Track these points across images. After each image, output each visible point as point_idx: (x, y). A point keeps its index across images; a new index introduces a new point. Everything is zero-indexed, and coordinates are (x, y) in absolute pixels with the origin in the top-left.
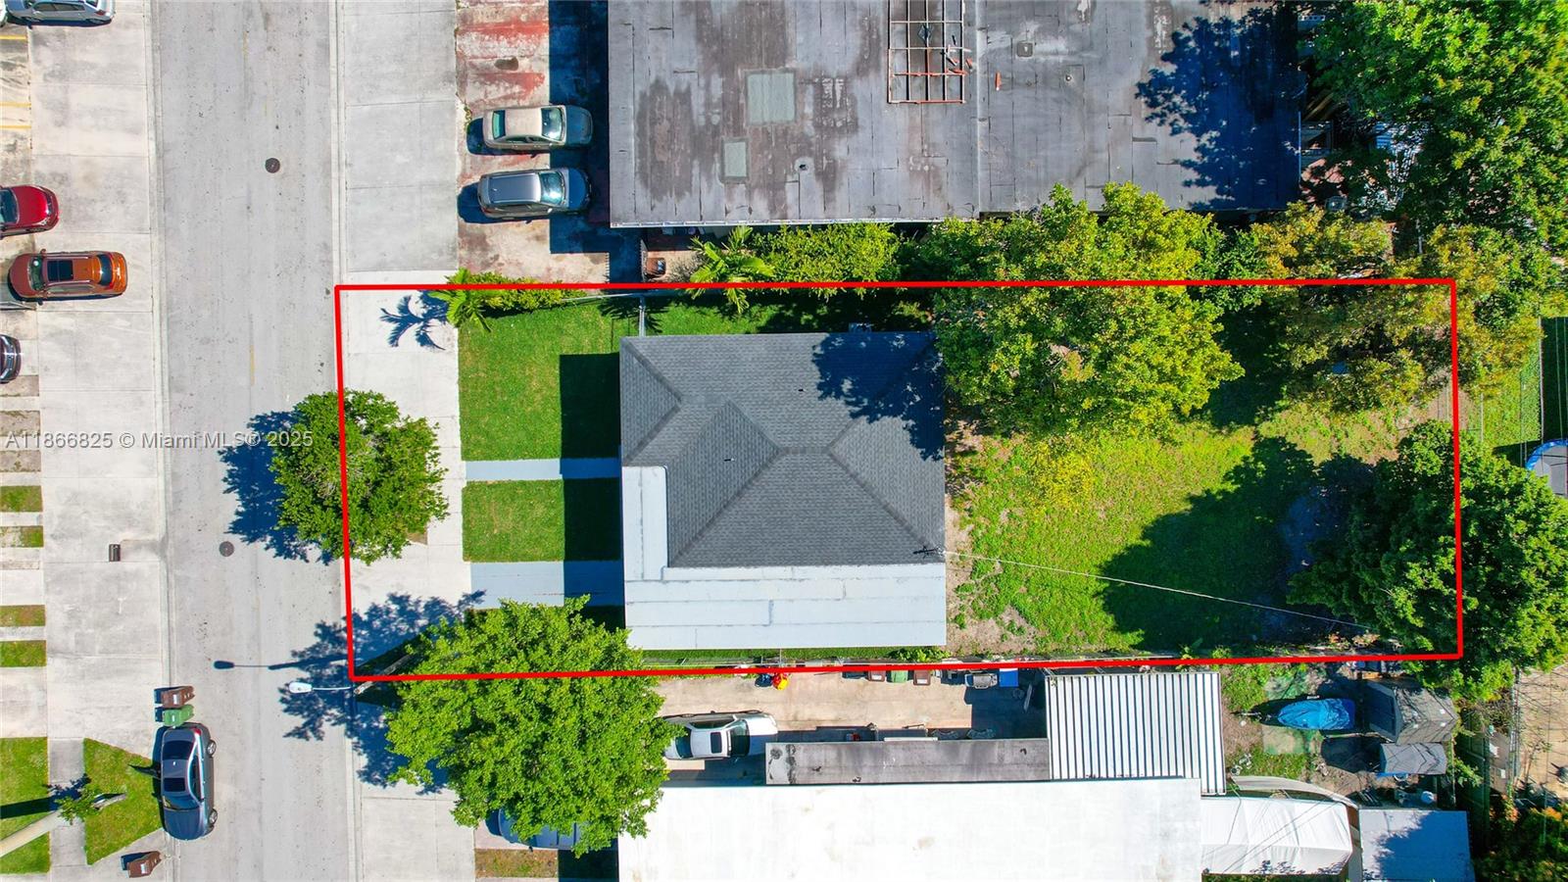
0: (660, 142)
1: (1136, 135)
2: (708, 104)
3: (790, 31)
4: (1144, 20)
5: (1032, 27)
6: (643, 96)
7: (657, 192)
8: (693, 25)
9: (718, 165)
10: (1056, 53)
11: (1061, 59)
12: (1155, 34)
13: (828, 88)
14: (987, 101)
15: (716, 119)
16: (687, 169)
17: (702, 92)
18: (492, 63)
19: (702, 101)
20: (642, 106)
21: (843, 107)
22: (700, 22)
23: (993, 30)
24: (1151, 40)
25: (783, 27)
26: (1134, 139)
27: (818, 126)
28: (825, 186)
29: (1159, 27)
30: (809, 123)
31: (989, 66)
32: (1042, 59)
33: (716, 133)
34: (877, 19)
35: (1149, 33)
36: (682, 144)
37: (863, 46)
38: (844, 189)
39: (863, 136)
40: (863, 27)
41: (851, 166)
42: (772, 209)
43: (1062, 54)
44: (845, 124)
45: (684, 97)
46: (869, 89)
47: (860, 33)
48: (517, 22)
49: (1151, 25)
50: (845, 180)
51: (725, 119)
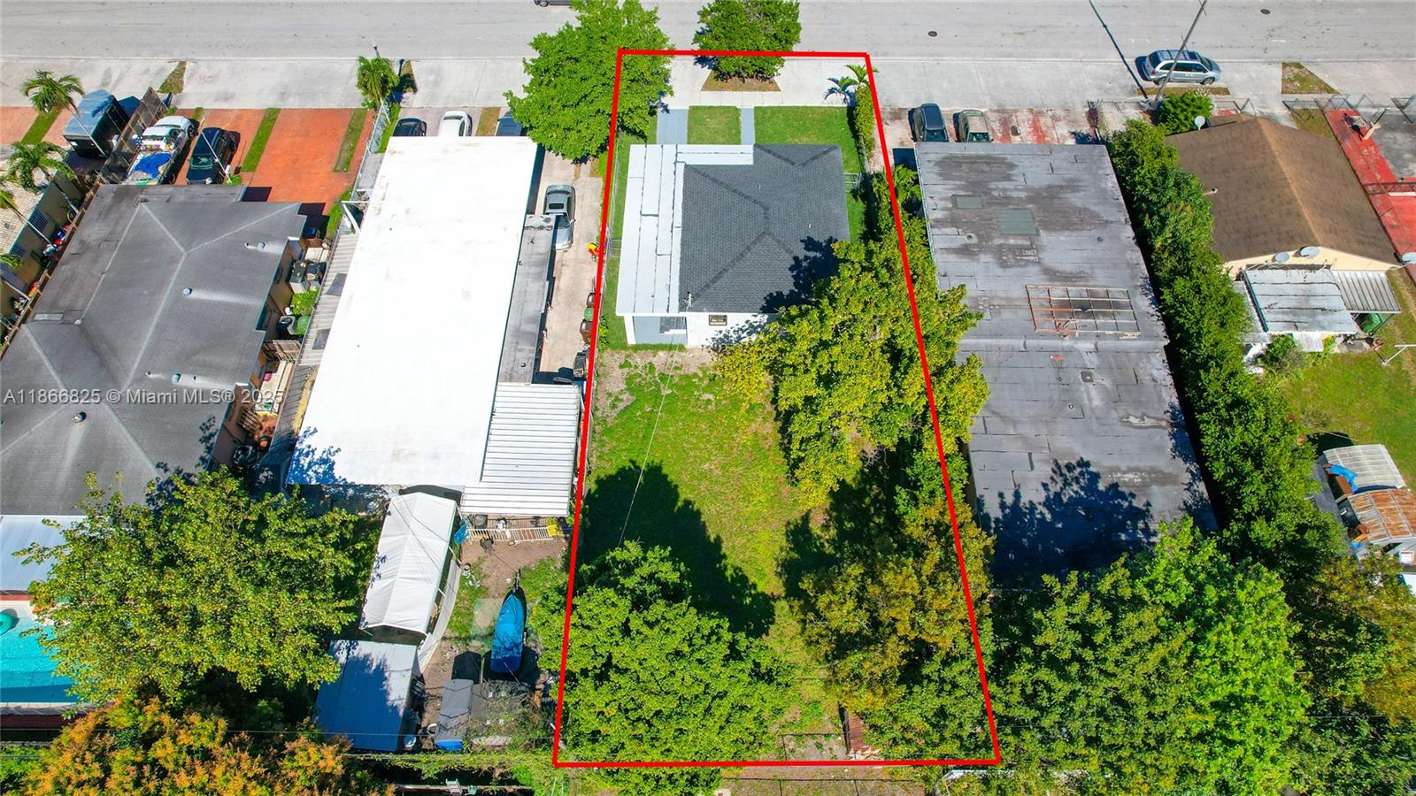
0: (974, 166)
1: (1034, 457)
2: (1005, 190)
3: (1067, 233)
4: (1134, 464)
5: (1107, 383)
6: (1005, 159)
7: (939, 163)
8: (1058, 184)
9: (963, 193)
10: (1090, 399)
11: (1086, 402)
12: (1124, 473)
13: (1030, 253)
14: (1041, 350)
15: (995, 193)
16: (960, 178)
17: (1013, 187)
18: (1015, 124)
19: (1007, 187)
20: (995, 158)
21: (1018, 261)
22: (1061, 187)
23: (1098, 356)
24: (1118, 470)
25: (1068, 229)
26: (1030, 454)
27: (1001, 246)
28: (959, 249)
29: (1131, 476)
30: (1002, 241)
31: (1069, 351)
32: (1083, 389)
33: (985, 193)
34: (1088, 281)
35: (1123, 468)
36: (973, 177)
37: (1065, 272)
38: (958, 259)
39: (999, 271)
40: (1080, 273)
41: (975, 264)
42: (937, 221)
43: (1091, 403)
44: (1005, 261)
45: (1008, 178)
46: (1033, 276)
47: (1074, 271)
48: (1044, 136)
49: (1131, 470)
50: (964, 260)
51: (996, 198)
